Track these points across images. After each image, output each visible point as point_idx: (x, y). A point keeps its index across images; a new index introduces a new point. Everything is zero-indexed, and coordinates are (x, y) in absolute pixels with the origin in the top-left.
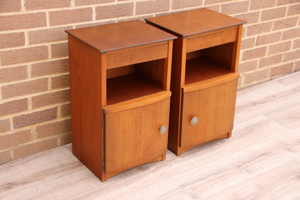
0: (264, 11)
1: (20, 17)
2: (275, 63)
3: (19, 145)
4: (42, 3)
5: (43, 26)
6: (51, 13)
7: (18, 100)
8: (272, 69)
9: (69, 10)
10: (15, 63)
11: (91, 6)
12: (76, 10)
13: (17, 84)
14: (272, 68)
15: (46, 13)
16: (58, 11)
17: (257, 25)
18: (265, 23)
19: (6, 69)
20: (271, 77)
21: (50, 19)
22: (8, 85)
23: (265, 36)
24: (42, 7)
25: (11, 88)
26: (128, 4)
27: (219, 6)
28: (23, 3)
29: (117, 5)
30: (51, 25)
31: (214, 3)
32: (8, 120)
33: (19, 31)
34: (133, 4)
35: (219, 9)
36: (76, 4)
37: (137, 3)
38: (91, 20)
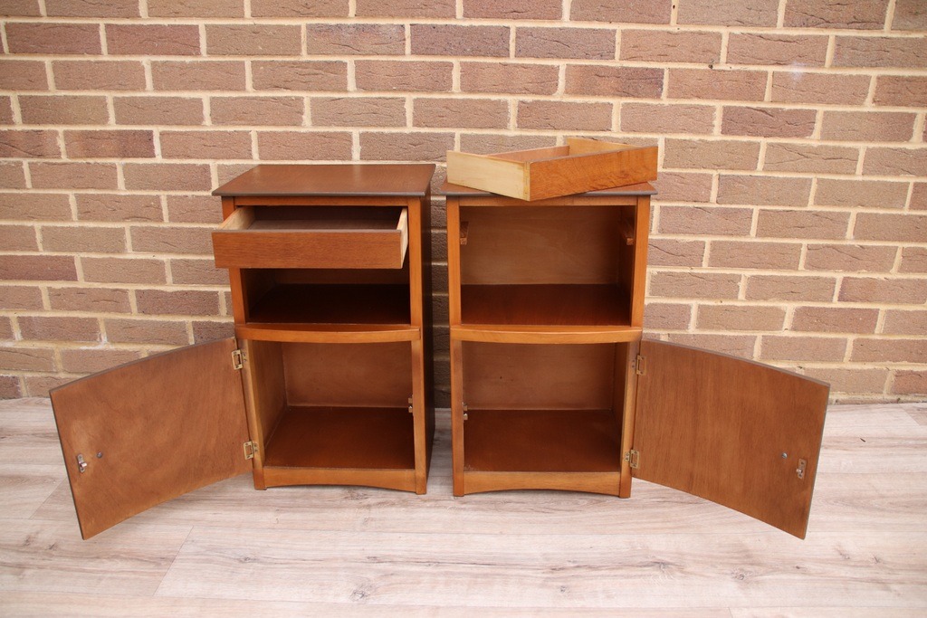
0: (862, 213)
1: (202, 136)
2: (909, 361)
4: (244, 113)
5: (245, 158)
6: (260, 135)
8: (899, 374)
9: (300, 133)
10: (192, 221)
11: (348, 130)
12: (313, 134)
14: (899, 372)
15: (251, 133)
16: (274, 132)
17: (843, 246)
18: (868, 248)
19: (176, 228)
20: (895, 393)
21: (260, 145)
22: (182, 260)
23: (871, 283)
24: (243, 122)
25: (188, 266)
26: (438, 136)
27: (710, 177)
28: (207, 110)
29: (412, 134)
30: (261, 158)
31: (694, 166)
32: (182, 324)
33: (199, 162)
34: (452, 136)
35: (711, 183)
36: (315, 122)
37: (463, 136)
38: (350, 159)
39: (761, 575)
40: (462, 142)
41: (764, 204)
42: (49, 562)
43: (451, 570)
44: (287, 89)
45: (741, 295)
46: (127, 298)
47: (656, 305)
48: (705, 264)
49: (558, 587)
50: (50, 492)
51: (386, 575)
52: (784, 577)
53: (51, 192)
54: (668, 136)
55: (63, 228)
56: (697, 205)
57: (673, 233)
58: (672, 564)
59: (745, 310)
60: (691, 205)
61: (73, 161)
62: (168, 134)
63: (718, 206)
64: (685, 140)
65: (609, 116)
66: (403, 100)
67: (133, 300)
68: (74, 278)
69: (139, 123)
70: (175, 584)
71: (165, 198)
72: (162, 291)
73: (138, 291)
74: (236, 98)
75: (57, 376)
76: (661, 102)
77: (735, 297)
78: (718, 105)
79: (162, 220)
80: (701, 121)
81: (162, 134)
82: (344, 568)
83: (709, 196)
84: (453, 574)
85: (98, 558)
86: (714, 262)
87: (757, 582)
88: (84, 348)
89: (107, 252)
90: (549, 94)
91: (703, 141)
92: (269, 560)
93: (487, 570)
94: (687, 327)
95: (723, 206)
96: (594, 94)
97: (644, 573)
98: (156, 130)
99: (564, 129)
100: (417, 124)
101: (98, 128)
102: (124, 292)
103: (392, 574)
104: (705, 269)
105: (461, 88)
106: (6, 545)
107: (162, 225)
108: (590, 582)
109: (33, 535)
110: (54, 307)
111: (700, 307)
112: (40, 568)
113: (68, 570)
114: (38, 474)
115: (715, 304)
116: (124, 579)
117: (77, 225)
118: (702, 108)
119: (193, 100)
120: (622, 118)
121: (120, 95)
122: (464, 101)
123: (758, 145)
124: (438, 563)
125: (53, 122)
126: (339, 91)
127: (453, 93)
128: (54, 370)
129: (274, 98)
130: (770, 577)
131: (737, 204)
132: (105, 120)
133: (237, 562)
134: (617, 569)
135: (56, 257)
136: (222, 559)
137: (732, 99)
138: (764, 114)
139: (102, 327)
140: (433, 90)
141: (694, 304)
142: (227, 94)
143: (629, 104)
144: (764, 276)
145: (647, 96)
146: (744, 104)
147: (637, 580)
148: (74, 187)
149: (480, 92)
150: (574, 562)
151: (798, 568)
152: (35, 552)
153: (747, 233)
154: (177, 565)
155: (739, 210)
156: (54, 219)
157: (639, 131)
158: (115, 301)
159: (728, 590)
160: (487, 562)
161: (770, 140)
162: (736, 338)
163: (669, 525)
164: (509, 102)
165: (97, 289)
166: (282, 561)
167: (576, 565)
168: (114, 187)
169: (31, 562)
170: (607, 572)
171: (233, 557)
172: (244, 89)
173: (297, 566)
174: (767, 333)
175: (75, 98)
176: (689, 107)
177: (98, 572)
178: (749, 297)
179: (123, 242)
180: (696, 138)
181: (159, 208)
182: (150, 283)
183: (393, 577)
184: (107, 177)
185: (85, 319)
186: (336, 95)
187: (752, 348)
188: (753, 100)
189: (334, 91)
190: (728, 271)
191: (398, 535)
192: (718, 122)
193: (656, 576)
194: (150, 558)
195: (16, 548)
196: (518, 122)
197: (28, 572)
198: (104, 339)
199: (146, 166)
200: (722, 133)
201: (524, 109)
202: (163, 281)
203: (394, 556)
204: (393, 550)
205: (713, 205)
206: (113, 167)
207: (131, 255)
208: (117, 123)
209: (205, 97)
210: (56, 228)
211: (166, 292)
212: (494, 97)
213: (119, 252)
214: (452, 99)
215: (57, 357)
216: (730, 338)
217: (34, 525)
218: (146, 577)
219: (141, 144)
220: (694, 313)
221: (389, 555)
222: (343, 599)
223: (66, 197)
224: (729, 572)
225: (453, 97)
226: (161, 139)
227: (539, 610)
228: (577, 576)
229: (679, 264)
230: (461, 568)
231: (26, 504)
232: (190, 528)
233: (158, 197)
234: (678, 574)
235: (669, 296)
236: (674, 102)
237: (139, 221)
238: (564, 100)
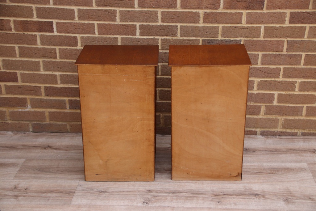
1: (74, 24)
3: (74, 123)
4: (92, 16)
5: (92, 34)
6: (99, 25)
7: (72, 88)
9: (115, 25)
10: (70, 59)
11: (135, 23)
12: (121, 25)
13: (71, 75)
15: (95, 24)
16: (104, 24)
19: (63, 62)
21: (99, 29)
22: (65, 74)
24: (91, 19)
25: (67, 77)
26: (171, 26)
27: (284, 41)
28: (76, 14)
29: (161, 26)
30: (99, 34)
31: (277, 37)
32: (64, 101)
33: (73, 35)
34: (177, 26)
35: (284, 44)
36: (121, 20)
37: (181, 26)
38: (135, 35)
39: (295, 200)
40: (181, 29)
41: (307, 52)
42: (27, 194)
43: (178, 195)
44: (110, 6)
45: (297, 90)
46: (41, 90)
47: (259, 93)
48: (281, 77)
49: (217, 201)
50: (18, 169)
51: (154, 196)
52: (303, 201)
53: (7, 45)
54: (266, 25)
55: (12, 60)
56: (277, 53)
57: (267, 64)
58: (260, 195)
59: (298, 95)
60: (275, 53)
61: (18, 32)
62: (60, 23)
63: (287, 53)
64: (273, 27)
65: (241, 18)
66: (157, 12)
67: (43, 91)
68: (16, 80)
69: (47, 18)
70: (77, 200)
71: (58, 49)
72: (56, 87)
73: (45, 87)
74: (89, 10)
75: (7, 122)
76: (264, 11)
77: (294, 90)
78: (288, 12)
79: (56, 58)
80: (280, 18)
81: (57, 23)
82: (139, 194)
83: (283, 49)
84: (179, 196)
85: (45, 192)
86: (285, 76)
87: (293, 202)
88: (20, 110)
89: (32, 71)
90: (217, 9)
91: (281, 27)
92: (111, 192)
93: (191, 195)
94: (273, 103)
95: (289, 53)
96: (235, 9)
97: (249, 197)
98: (55, 21)
99: (223, 23)
100: (163, 21)
101: (29, 19)
102: (39, 87)
103: (156, 196)
104: (281, 79)
105: (181, 7)
106: (7, 189)
107: (56, 60)
108: (229, 200)
109: (17, 185)
110: (7, 93)
111: (279, 94)
112: (24, 196)
113: (35, 197)
114: (10, 163)
115: (285, 93)
116: (58, 199)
117: (19, 59)
118: (281, 13)
119: (70, 10)
120: (247, 18)
121: (39, 6)
122: (182, 12)
123: (305, 28)
124: (173, 193)
125: (9, 16)
126: (131, 8)
127: (177, 9)
128: (6, 119)
129: (104, 10)
130: (298, 201)
131: (295, 52)
132: (32, 16)
133: (99, 193)
134: (239, 196)
135: (9, 72)
136: (93, 192)
137: (295, 8)
138: (308, 14)
139: (29, 101)
140: (169, 8)
141: (276, 93)
142: (85, 8)
143: (250, 12)
144: (307, 82)
145: (257, 9)
146: (299, 11)
147: (246, 200)
148: (18, 43)
149: (188, 8)
150: (223, 193)
151: (310, 198)
152: (20, 191)
153: (299, 64)
154: (76, 194)
155: (296, 54)
156: (8, 56)
157: (254, 23)
158: (36, 91)
159: (281, 204)
160: (191, 192)
161: (311, 25)
162: (294, 107)
163: (260, 181)
164: (200, 13)
165: (27, 86)
166: (116, 192)
167: (224, 194)
168: (36, 44)
169: (20, 194)
170: (235, 197)
171: (97, 191)
172: (92, 6)
173: (121, 194)
174: (309, 105)
175: (19, 6)
176: (275, 13)
177: (47, 197)
178: (300, 90)
179: (39, 67)
180: (278, 25)
181: (55, 53)
182: (50, 83)
183: (157, 197)
184: (33, 40)
185: (21, 98)
186: (130, 9)
187: (302, 111)
188: (304, 8)
189: (129, 7)
190: (291, 80)
191: (158, 183)
192: (287, 19)
193: (253, 199)
194: (65, 192)
195: (12, 190)
196: (203, 21)
197: (20, 198)
198: (29, 106)
199: (50, 36)
200: (289, 23)
201: (206, 15)
202: (56, 83)
203: (157, 190)
204: (156, 188)
205: (285, 53)
206: (36, 36)
207: (42, 72)
208: (37, 18)
209: (76, 8)
210: (9, 60)
211: (57, 88)
212: (194, 11)
213: (37, 71)
214: (177, 11)
215: (7, 114)
216: (292, 107)
217: (16, 182)
218: (66, 198)
219: (48, 27)
220: (276, 97)
221: (155, 190)
222: (140, 204)
223: (14, 47)
224: (282, 198)
225: (178, 10)
226: (56, 25)
227: (210, 208)
228: (224, 198)
229: (270, 77)
230: (182, 194)
231: (10, 174)
232: (79, 181)
233: (55, 49)
234: (262, 198)
235: (266, 90)
236: (269, 11)
237: (47, 58)
238: (223, 12)
